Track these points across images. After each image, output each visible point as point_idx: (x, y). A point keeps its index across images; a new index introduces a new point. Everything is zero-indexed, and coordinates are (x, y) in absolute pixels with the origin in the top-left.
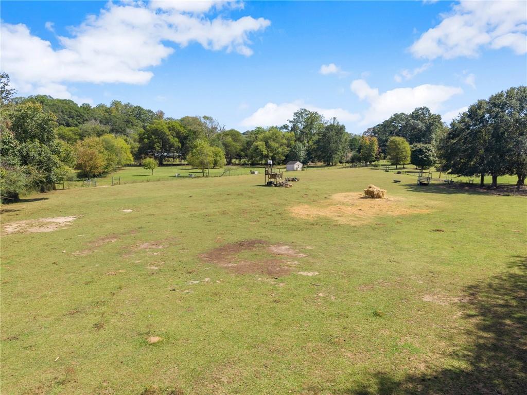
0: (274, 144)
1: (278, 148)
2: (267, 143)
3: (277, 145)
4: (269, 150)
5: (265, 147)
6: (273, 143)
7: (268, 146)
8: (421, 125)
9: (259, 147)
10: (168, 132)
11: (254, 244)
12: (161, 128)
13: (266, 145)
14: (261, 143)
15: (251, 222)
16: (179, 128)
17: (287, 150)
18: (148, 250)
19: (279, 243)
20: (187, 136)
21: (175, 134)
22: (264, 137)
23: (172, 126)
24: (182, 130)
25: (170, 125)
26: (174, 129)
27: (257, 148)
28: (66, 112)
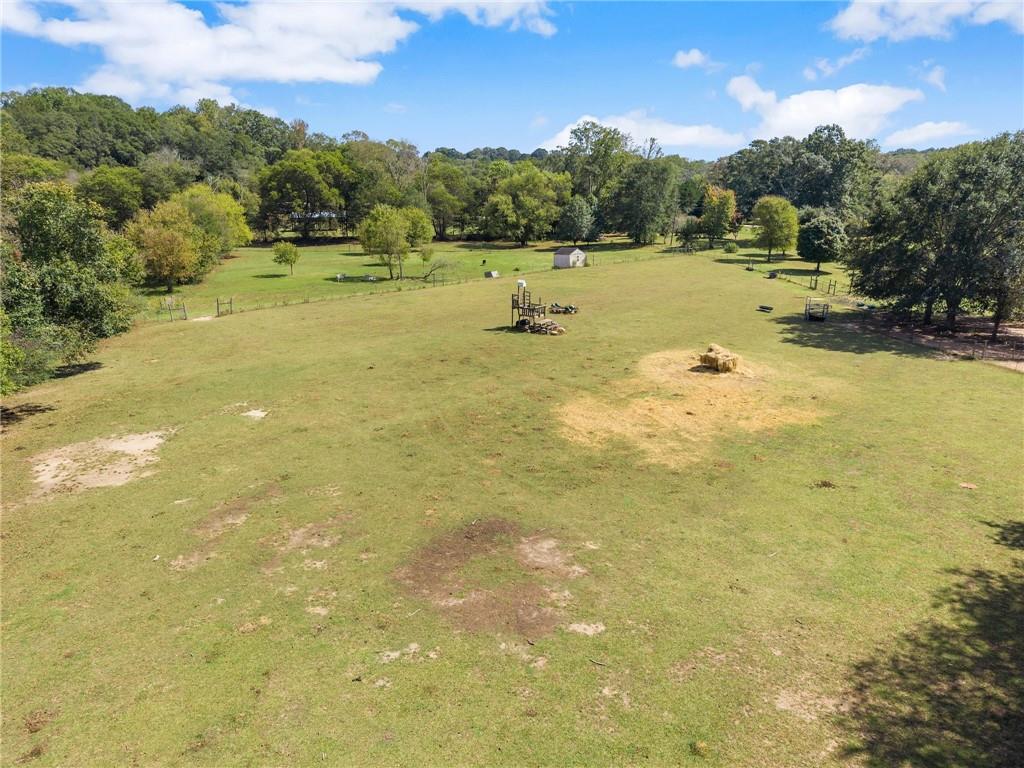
0: (530, 202)
1: (538, 209)
2: (515, 197)
3: (535, 203)
4: (519, 212)
5: (511, 206)
6: (528, 198)
7: (518, 205)
8: (824, 164)
9: (499, 207)
10: (318, 177)
11: (494, 532)
12: (304, 167)
13: (514, 203)
14: (504, 198)
15: (487, 456)
16: (340, 167)
17: (555, 211)
18: (304, 552)
19: (537, 532)
20: (356, 184)
21: (331, 180)
22: (510, 186)
23: (326, 163)
24: (345, 170)
25: (321, 162)
26: (329, 170)
27: (494, 209)
28: (109, 125)
